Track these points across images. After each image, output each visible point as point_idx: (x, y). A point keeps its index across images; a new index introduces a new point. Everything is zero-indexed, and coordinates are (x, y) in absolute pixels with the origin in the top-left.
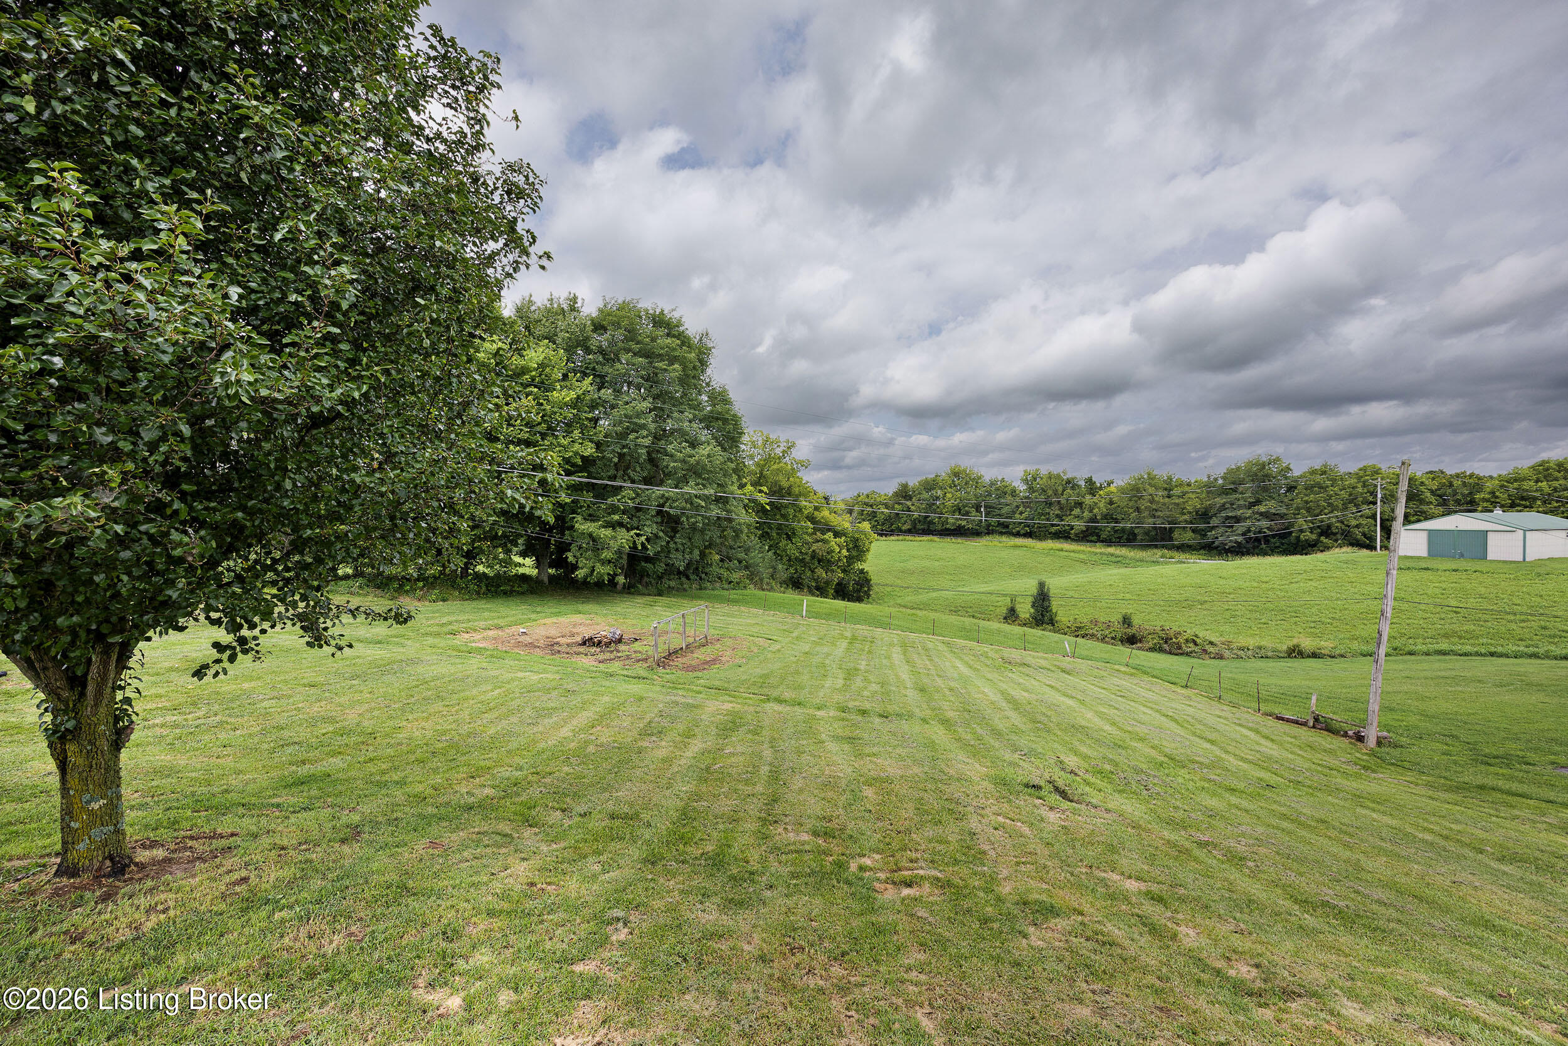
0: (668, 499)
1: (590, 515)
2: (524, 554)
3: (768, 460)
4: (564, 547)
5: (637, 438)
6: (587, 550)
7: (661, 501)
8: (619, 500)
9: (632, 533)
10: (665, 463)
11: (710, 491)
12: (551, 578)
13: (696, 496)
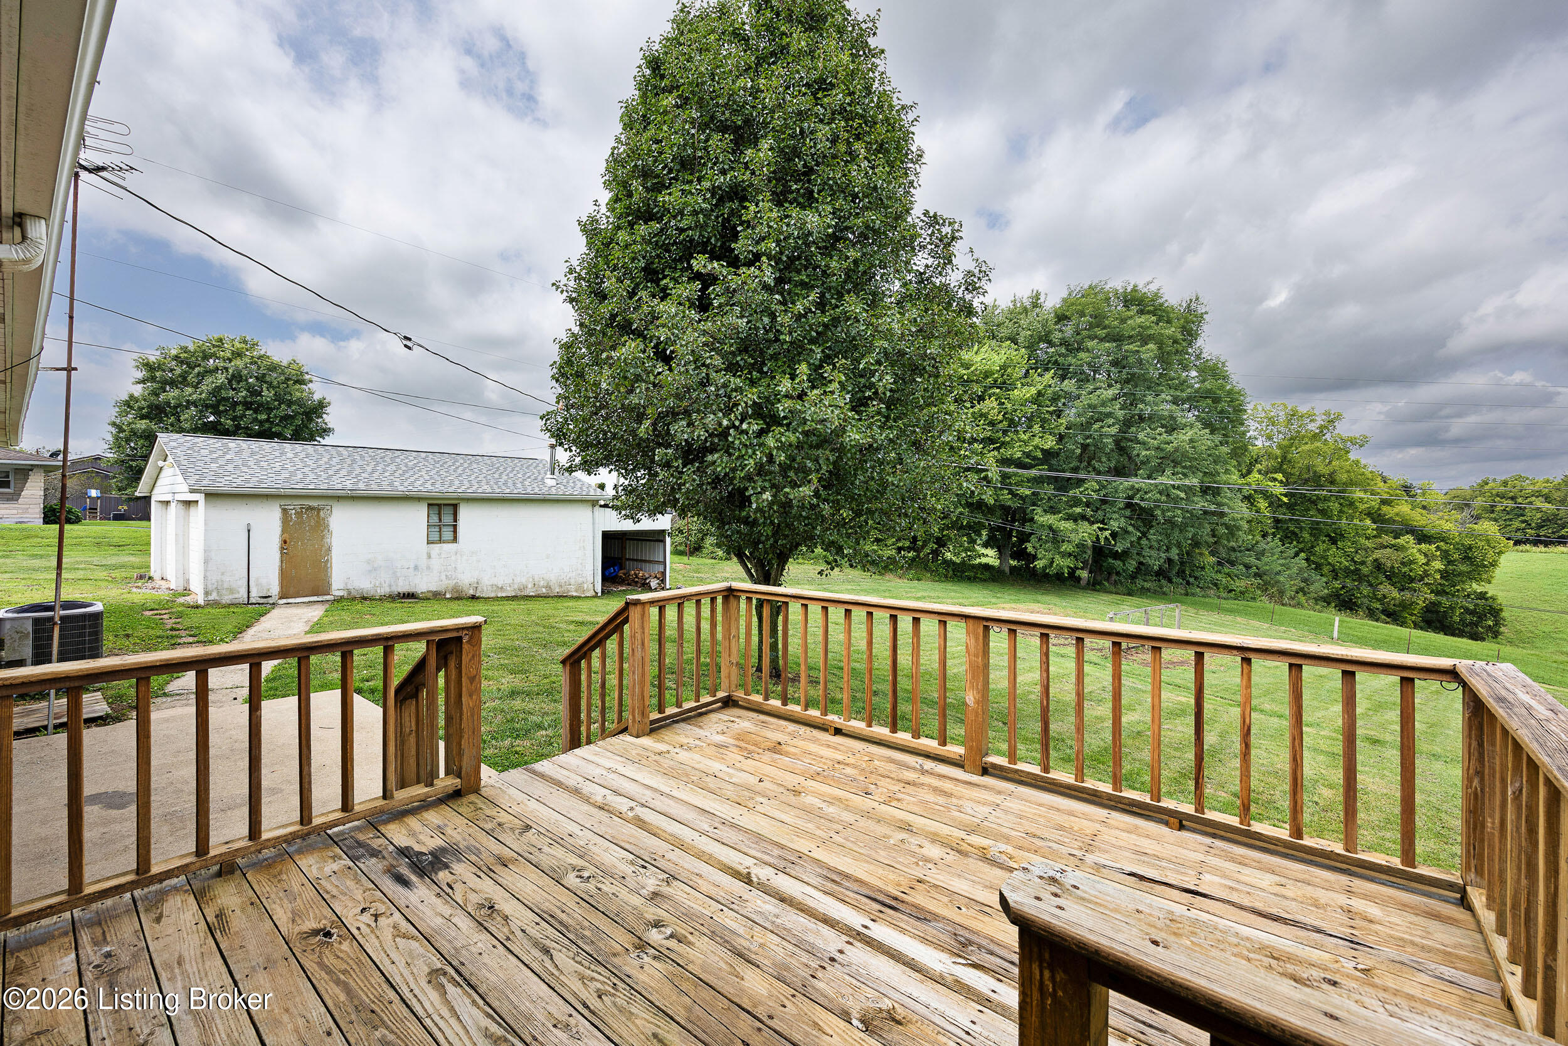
0: (1138, 490)
1: (1051, 507)
2: (986, 545)
3: (1295, 439)
4: (1024, 538)
5: (1102, 427)
6: (1046, 542)
7: (1130, 493)
8: (1081, 493)
9: (1095, 526)
10: (1135, 452)
11: (1194, 481)
12: (1013, 569)
13: (1174, 487)
